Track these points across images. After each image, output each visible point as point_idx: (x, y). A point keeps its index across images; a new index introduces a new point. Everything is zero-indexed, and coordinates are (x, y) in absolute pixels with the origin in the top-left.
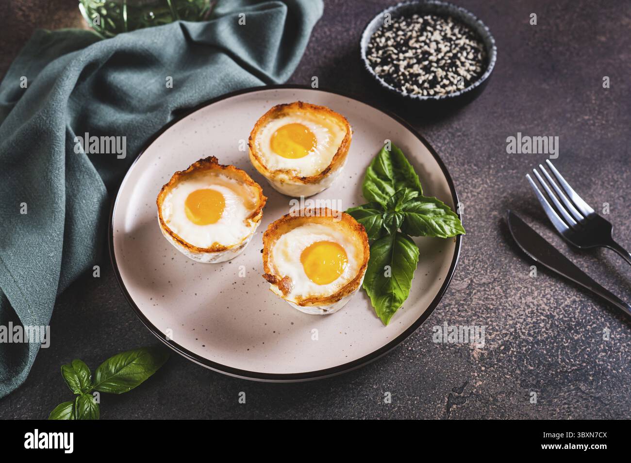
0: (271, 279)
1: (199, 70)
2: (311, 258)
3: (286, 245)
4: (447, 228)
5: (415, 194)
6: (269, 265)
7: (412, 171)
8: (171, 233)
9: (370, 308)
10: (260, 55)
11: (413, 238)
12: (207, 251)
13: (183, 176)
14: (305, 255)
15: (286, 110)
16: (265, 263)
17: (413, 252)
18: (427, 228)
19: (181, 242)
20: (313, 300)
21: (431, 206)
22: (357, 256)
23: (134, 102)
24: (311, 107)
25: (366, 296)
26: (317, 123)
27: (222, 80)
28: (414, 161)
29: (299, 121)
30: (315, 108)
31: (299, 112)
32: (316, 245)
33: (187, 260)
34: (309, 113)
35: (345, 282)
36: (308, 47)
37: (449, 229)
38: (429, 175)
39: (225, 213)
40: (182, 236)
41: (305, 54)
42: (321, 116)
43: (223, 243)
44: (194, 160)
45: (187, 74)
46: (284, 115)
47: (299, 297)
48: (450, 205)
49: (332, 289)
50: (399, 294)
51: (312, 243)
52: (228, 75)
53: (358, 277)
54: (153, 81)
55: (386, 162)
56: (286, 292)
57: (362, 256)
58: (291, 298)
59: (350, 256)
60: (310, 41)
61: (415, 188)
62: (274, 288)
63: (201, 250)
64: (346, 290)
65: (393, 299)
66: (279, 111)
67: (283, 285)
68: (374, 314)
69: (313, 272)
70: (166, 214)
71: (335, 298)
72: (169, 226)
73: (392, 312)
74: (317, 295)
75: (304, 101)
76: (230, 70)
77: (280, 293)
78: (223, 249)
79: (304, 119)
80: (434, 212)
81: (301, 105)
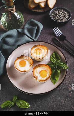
0: (34, 77)
1: (21, 38)
2: (41, 73)
3: (37, 70)
4: (65, 67)
5: (59, 61)
6: (34, 74)
7: (59, 56)
8: (17, 68)
9: (51, 81)
10: (32, 35)
11: (59, 69)
12: (23, 72)
13: (19, 58)
14: (40, 72)
15: (37, 46)
16: (33, 74)
17: (59, 72)
18: (62, 67)
19: (19, 70)
20: (42, 81)
21: (62, 63)
22: (49, 73)
23: (10, 44)
24: (41, 45)
25: (51, 79)
26: (42, 48)
27: (25, 40)
28: (59, 55)
29: (39, 48)
30: (42, 46)
31: (39, 46)
32: (42, 70)
33: (19, 73)
34: (41, 46)
35: (47, 77)
36: (40, 34)
37: (65, 68)
38: (62, 57)
39: (26, 65)
40: (19, 69)
41: (40, 35)
42: (43, 47)
43: (26, 70)
44: (21, 55)
45: (19, 39)
46: (36, 47)
47: (39, 80)
48: (66, 63)
49: (45, 79)
50: (57, 79)
51: (41, 70)
52: (26, 39)
53: (50, 76)
54: (13, 40)
55: (54, 55)
56: (37, 79)
57: (50, 73)
58: (38, 80)
59: (48, 72)
60: (41, 33)
61: (59, 60)
62: (35, 78)
63: (22, 71)
64: (47, 79)
65: (55, 80)
66: (35, 46)
67: (36, 78)
68: (52, 83)
69: (41, 75)
70: (16, 65)
71: (45, 80)
72: (16, 67)
73: (55, 82)
74: (42, 80)
75: (40, 44)
76: (27, 38)
77: (36, 79)
78: (26, 71)
79: (40, 47)
80: (63, 64)
81: (39, 45)
